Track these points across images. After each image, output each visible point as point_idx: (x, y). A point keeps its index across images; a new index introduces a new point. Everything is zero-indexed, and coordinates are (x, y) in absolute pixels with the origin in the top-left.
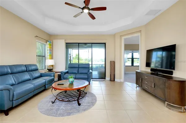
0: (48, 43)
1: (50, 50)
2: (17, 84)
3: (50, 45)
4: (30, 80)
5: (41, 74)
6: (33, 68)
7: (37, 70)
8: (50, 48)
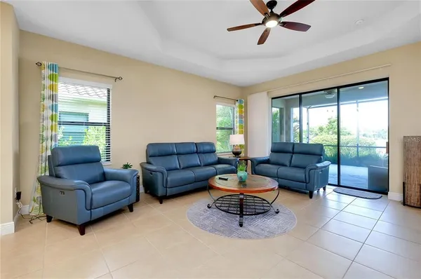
0: (237, 104)
1: (241, 117)
2: (183, 169)
3: (241, 107)
4: (199, 166)
5: (219, 158)
6: (207, 148)
7: (214, 152)
8: (241, 112)
